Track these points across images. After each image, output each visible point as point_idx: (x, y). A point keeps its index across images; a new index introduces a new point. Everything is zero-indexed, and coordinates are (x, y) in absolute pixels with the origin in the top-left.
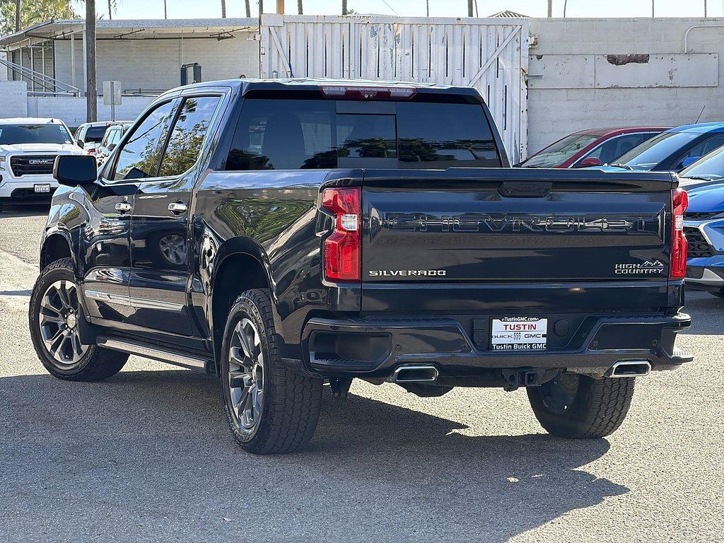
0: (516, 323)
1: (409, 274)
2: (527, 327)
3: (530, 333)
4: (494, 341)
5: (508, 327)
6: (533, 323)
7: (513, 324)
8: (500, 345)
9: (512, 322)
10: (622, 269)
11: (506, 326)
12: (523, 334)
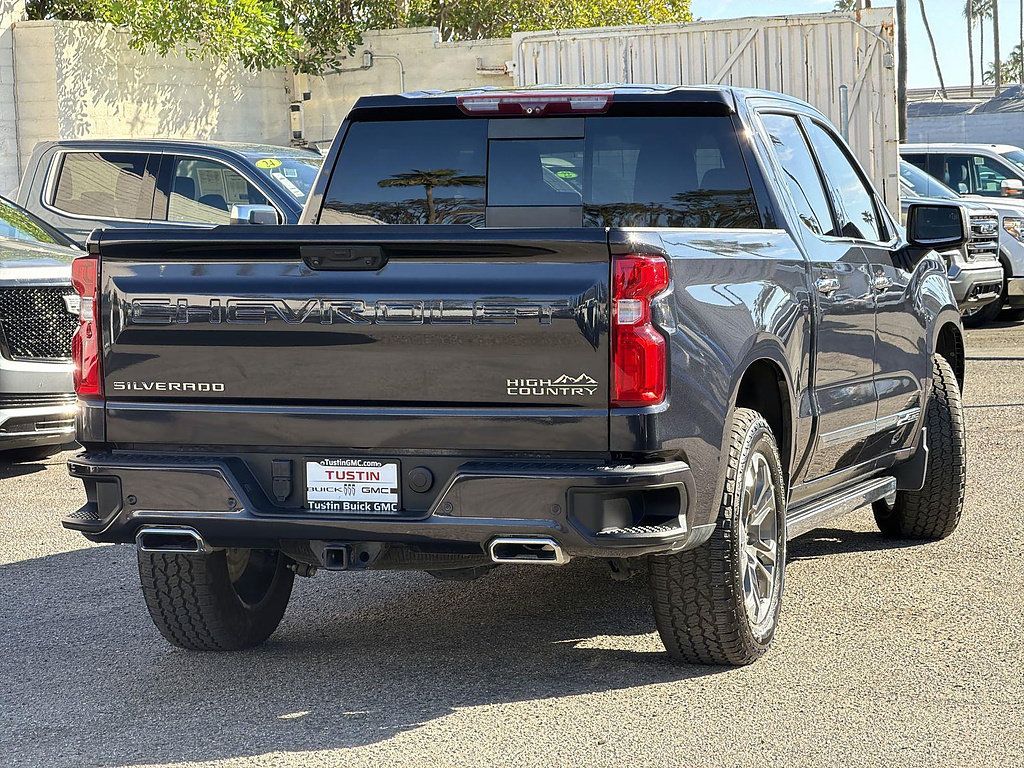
0: (346, 470)
1: (170, 388)
2: (364, 476)
3: (371, 486)
4: (311, 496)
5: (334, 475)
6: (375, 470)
7: (341, 470)
8: (322, 502)
9: (340, 468)
10: (520, 386)
11: (330, 473)
12: (359, 487)
